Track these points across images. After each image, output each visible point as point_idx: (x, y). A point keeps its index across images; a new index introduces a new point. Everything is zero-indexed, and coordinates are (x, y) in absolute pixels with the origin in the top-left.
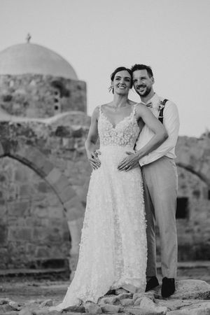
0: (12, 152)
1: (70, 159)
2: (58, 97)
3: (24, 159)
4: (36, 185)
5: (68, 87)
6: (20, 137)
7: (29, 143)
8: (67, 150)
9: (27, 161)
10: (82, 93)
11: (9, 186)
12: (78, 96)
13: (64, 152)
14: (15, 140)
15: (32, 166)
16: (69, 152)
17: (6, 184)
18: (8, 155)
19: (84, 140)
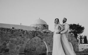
4: (41, 41)
5: (45, 26)
7: (40, 34)
8: (46, 35)
15: (41, 38)
17: (36, 41)
18: (37, 36)
19: (49, 34)
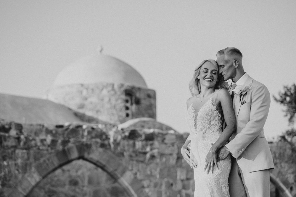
0: (86, 155)
1: (142, 162)
2: (128, 105)
3: (98, 161)
4: (108, 189)
5: (138, 95)
6: (94, 140)
7: (103, 146)
8: (140, 153)
9: (101, 163)
10: (152, 101)
11: (82, 190)
12: (148, 103)
13: (137, 155)
14: (89, 143)
15: (105, 168)
16: (141, 155)
17: (79, 188)
18: (81, 157)
19: (156, 143)
